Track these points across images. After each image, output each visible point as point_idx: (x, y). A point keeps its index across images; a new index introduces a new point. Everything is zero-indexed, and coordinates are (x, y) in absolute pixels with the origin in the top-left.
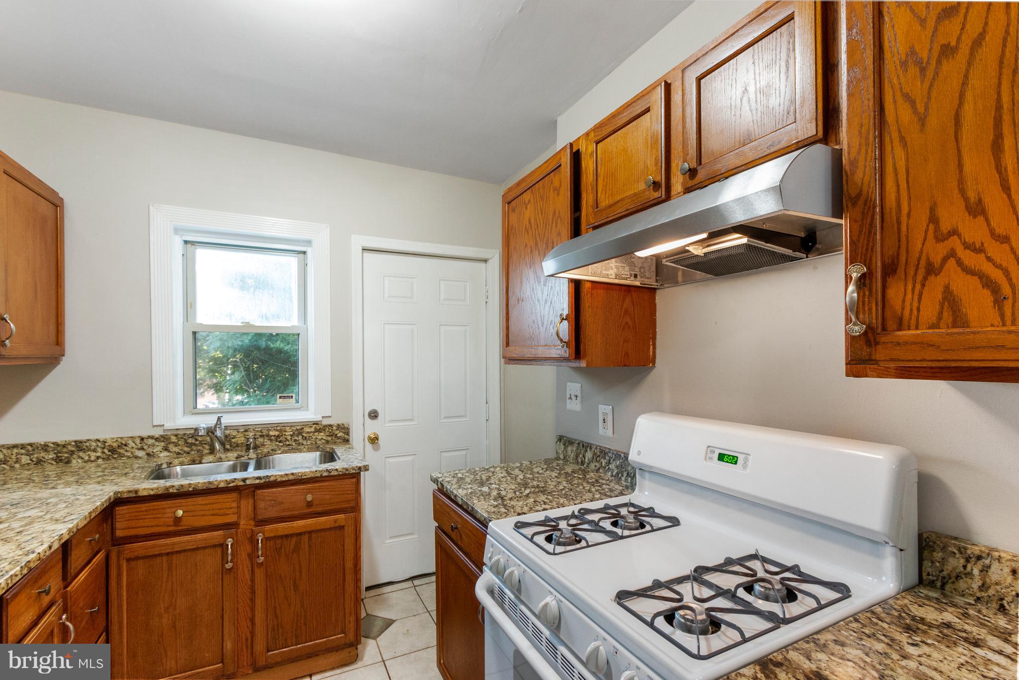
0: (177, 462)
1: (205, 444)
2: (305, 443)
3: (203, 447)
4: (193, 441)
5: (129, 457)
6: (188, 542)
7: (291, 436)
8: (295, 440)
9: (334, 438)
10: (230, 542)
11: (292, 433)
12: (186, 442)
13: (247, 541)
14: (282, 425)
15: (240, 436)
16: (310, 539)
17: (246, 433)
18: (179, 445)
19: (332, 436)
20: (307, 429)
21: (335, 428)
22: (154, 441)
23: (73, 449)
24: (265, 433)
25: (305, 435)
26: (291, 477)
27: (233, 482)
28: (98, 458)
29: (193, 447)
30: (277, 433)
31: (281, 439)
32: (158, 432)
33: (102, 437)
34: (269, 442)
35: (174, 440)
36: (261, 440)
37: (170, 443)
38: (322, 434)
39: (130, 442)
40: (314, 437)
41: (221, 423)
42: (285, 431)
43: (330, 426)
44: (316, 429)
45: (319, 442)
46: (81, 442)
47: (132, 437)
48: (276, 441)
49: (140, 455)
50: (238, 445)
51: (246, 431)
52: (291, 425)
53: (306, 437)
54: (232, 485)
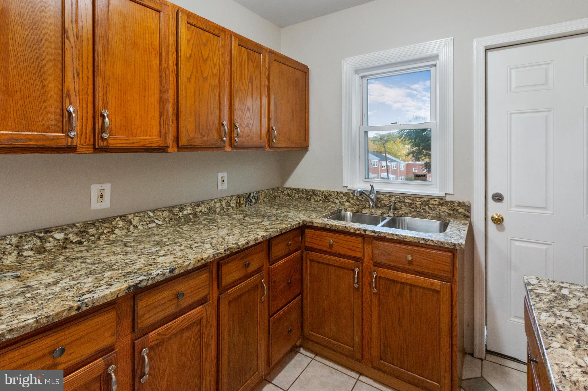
0: (350, 210)
1: (367, 201)
2: (430, 212)
3: (366, 203)
4: (361, 199)
5: (332, 202)
6: (336, 261)
7: (420, 205)
8: (423, 209)
9: (455, 213)
10: (357, 270)
11: (421, 203)
12: (357, 199)
13: (368, 274)
14: (414, 196)
15: (386, 199)
16: (411, 290)
17: (390, 198)
18: (354, 200)
19: (453, 210)
20: (432, 202)
21: (456, 204)
22: (342, 195)
23: (312, 194)
24: (402, 199)
25: (431, 206)
26: (396, 237)
27: (359, 230)
28: (320, 200)
29: (361, 202)
30: (410, 201)
31: (413, 206)
32: (344, 190)
33: (322, 189)
34: (405, 207)
35: (352, 196)
36: (399, 204)
37: (350, 198)
38: (445, 207)
39: (333, 194)
40: (438, 209)
41: (374, 189)
42: (416, 201)
43: (452, 202)
44: (439, 202)
45: (442, 214)
46: (314, 191)
47: (333, 191)
48: (410, 207)
49: (337, 202)
50: (385, 205)
51: (390, 196)
52: (421, 197)
53: (431, 208)
54: (358, 232)
